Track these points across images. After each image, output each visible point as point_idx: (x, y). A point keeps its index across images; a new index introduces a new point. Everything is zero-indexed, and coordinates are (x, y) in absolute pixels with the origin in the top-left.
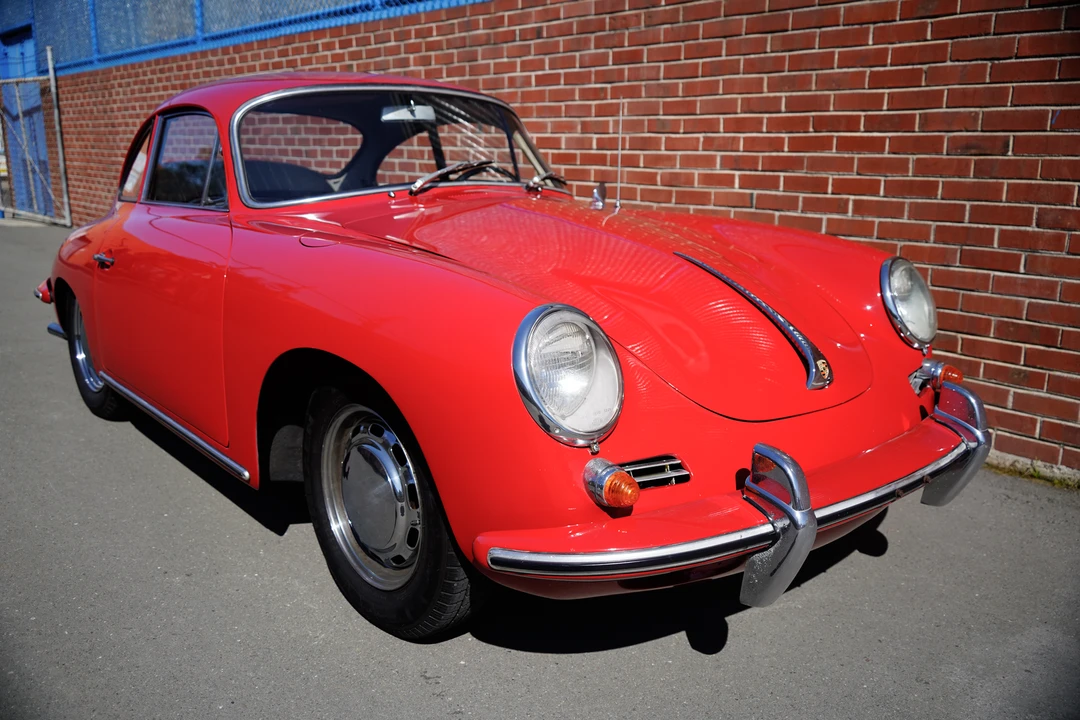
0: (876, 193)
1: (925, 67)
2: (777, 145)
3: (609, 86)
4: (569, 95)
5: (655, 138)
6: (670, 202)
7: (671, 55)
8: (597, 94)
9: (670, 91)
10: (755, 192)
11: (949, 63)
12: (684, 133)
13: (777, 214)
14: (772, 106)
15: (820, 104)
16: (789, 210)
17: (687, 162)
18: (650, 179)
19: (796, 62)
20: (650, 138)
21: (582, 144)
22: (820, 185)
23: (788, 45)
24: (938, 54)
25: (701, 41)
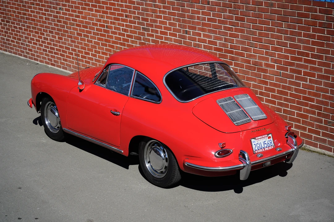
0: (315, 77)
1: (325, 42)
2: (287, 57)
3: (234, 27)
4: (220, 27)
5: (250, 48)
6: (255, 71)
7: (254, 22)
8: (230, 29)
9: (254, 33)
10: (281, 71)
11: (331, 42)
12: (259, 48)
13: (288, 79)
14: (285, 45)
15: (298, 47)
16: (291, 79)
17: (260, 58)
18: (249, 62)
19: (292, 34)
20: (248, 47)
21: (224, 45)
22: (299, 72)
23: (289, 27)
24: (328, 39)
25: (263, 19)
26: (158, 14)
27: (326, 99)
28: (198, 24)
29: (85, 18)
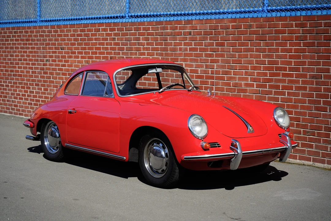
0: (292, 90)
1: (302, 54)
2: (265, 75)
3: (214, 53)
4: (201, 55)
5: (230, 71)
6: (235, 92)
7: (234, 45)
8: (210, 56)
9: (234, 56)
10: (260, 89)
11: (307, 54)
12: (238, 70)
13: (267, 96)
14: (263, 63)
15: (276, 63)
16: (270, 95)
17: (240, 79)
18: (229, 84)
19: (270, 50)
20: (228, 71)
21: (205, 72)
22: (277, 87)
23: (267, 44)
24: (304, 51)
25: (242, 41)
26: (142, 51)
27: (304, 109)
28: (180, 55)
29: (71, 66)
